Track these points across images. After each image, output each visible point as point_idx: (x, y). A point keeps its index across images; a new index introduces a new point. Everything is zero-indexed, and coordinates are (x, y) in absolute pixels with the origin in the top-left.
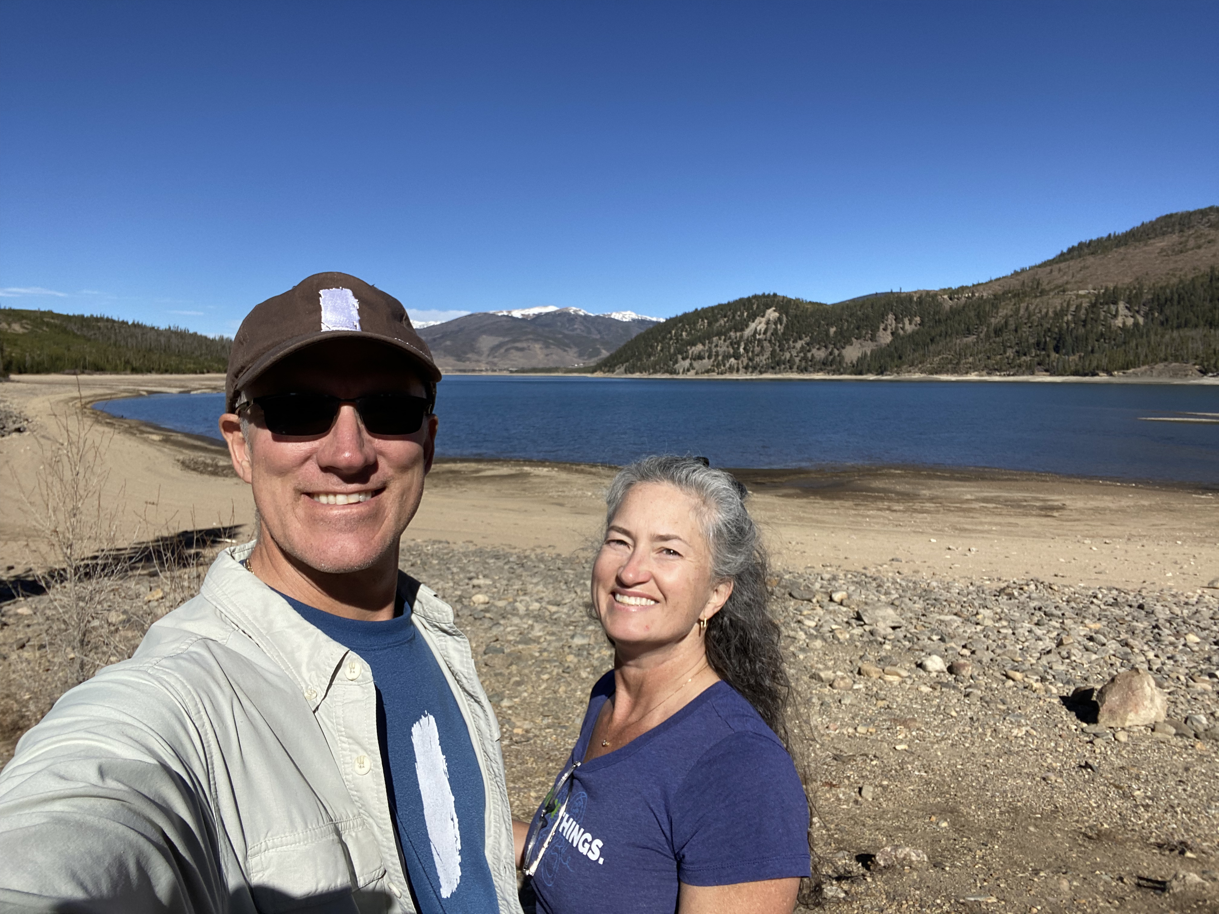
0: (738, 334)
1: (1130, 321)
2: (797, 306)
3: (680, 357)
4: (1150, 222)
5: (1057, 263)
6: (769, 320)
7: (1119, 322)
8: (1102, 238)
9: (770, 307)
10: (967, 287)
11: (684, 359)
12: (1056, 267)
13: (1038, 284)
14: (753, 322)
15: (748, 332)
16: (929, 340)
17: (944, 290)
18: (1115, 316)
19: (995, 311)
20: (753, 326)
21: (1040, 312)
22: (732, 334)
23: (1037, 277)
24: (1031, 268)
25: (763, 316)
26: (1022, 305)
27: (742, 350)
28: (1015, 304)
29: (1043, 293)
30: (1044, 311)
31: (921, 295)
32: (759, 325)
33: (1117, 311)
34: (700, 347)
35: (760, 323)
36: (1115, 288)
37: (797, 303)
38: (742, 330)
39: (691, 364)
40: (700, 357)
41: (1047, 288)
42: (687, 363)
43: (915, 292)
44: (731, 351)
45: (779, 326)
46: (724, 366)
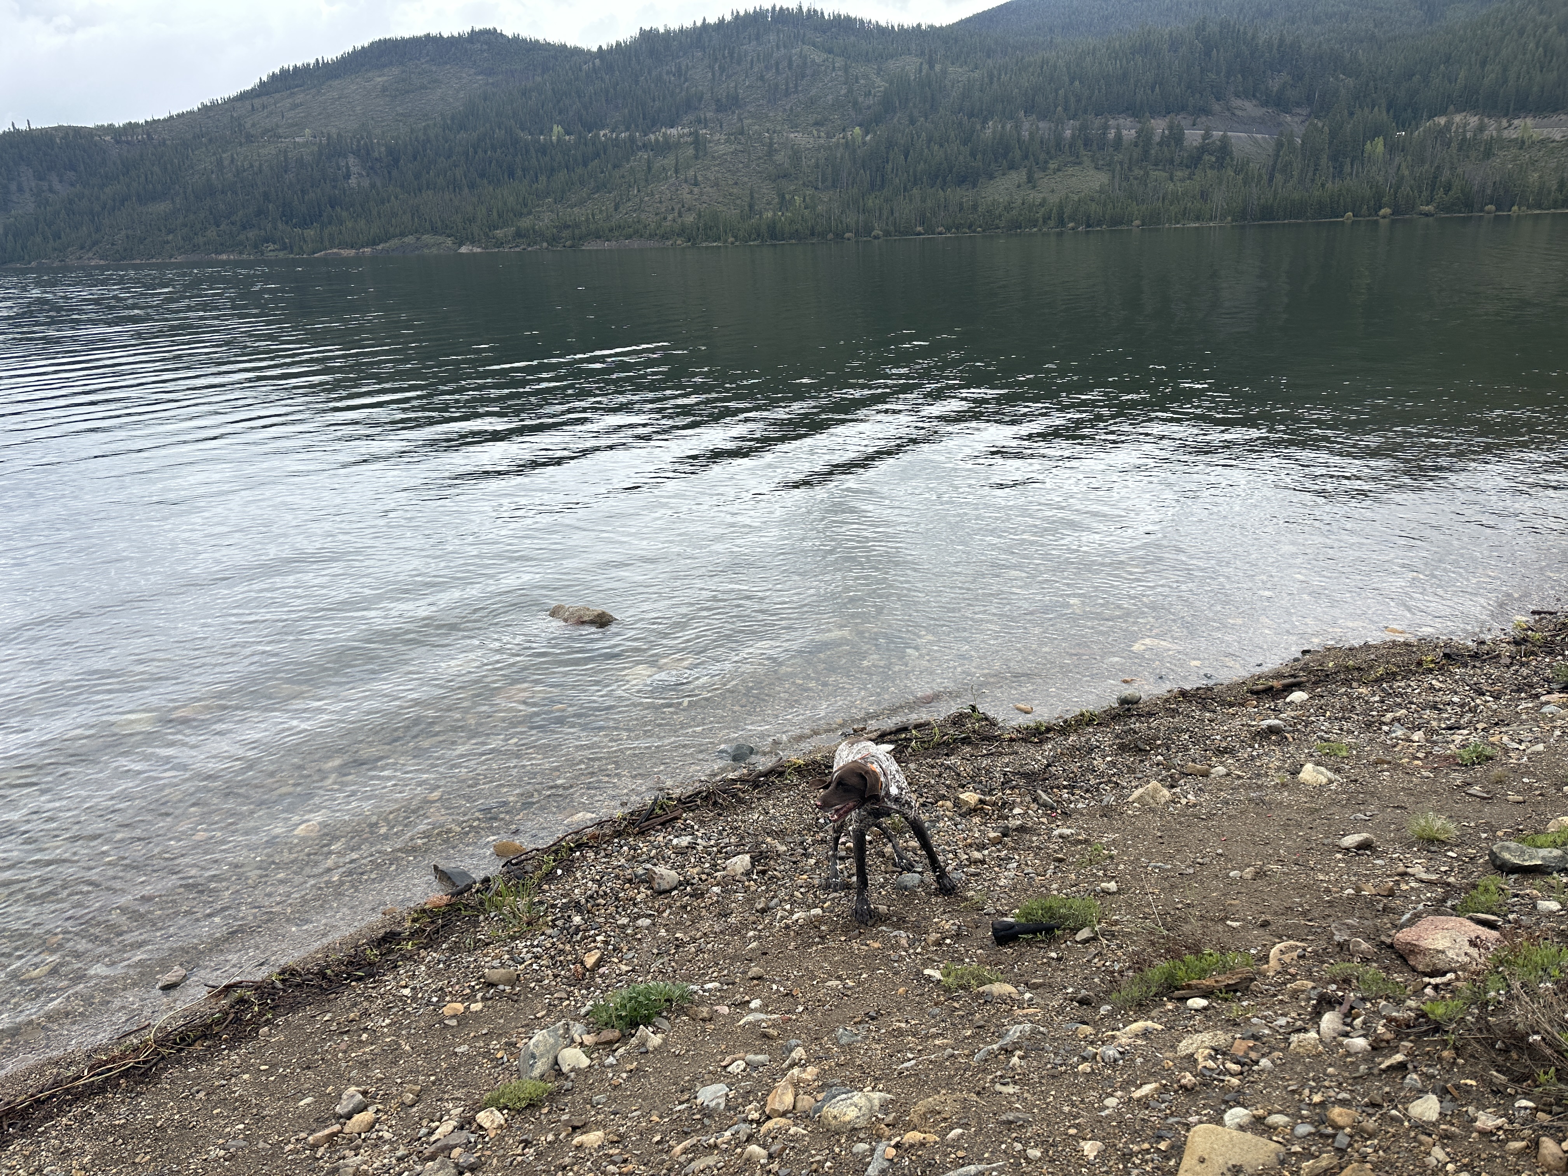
1: (366, 183)
4: (363, 48)
5: (258, 96)
7: (353, 181)
8: (309, 65)
10: (137, 125)
12: (257, 102)
13: (240, 124)
18: (348, 176)
21: (252, 166)
30: (257, 164)
33: (348, 168)
36: (339, 135)
41: (253, 132)
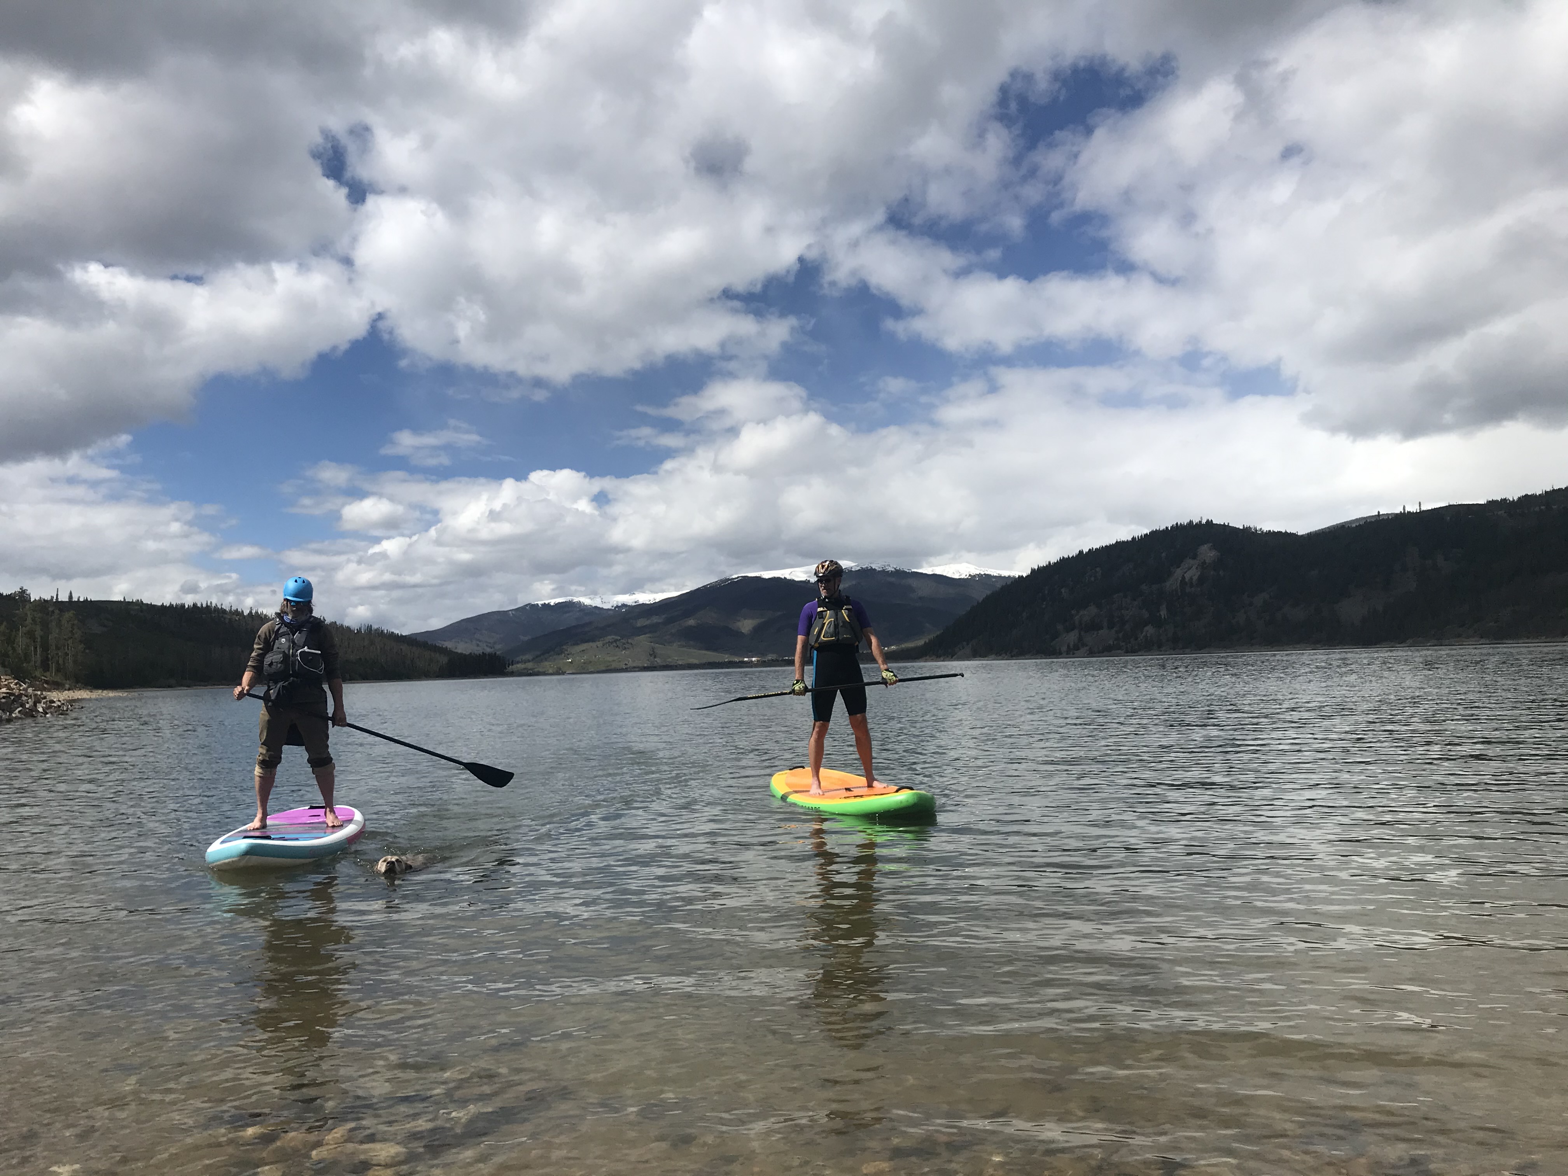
0: (1155, 588)
2: (1247, 539)
3: (1060, 627)
6: (1204, 563)
9: (1204, 543)
11: (1068, 630)
14: (1178, 567)
15: (1172, 584)
17: (1495, 502)
20: (1178, 573)
22: (1144, 587)
25: (1194, 557)
27: (1163, 613)
31: (1459, 511)
32: (1190, 571)
34: (1093, 610)
35: (1189, 569)
37: (1247, 534)
38: (1161, 580)
39: (1080, 639)
40: (1093, 626)
42: (1072, 637)
43: (1446, 508)
44: (1146, 614)
45: (1221, 573)
46: (1136, 639)
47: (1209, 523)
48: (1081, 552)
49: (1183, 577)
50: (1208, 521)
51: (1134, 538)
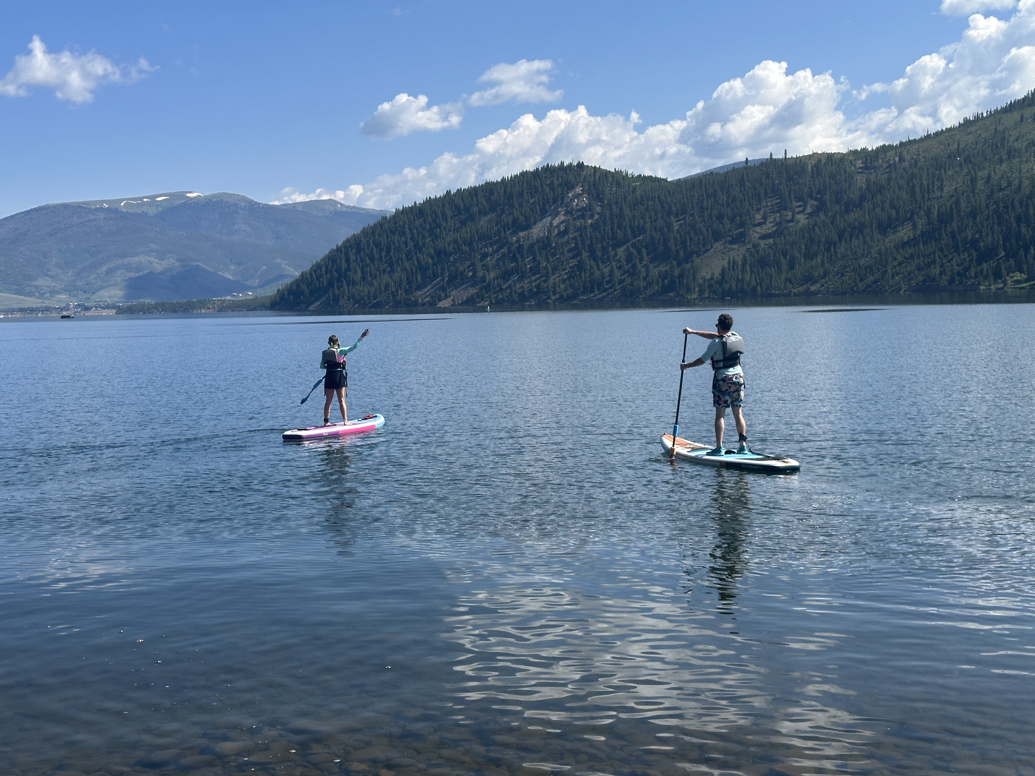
0: (521, 234)
2: (618, 184)
6: (572, 209)
9: (573, 188)
14: (546, 213)
15: (538, 231)
16: (835, 237)
17: (855, 153)
19: (937, 184)
20: (545, 219)
22: (511, 234)
23: (1000, 128)
24: (991, 115)
25: (562, 203)
26: (980, 174)
28: (968, 173)
29: (1011, 153)
31: (820, 161)
32: (557, 217)
35: (557, 214)
37: (619, 179)
38: (527, 227)
43: (810, 156)
44: (511, 264)
45: (589, 220)
47: (581, 166)
48: (448, 193)
49: (551, 224)
50: (579, 163)
51: (503, 179)
